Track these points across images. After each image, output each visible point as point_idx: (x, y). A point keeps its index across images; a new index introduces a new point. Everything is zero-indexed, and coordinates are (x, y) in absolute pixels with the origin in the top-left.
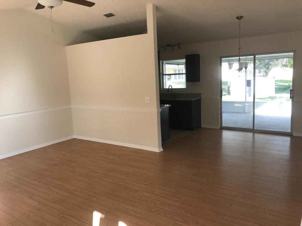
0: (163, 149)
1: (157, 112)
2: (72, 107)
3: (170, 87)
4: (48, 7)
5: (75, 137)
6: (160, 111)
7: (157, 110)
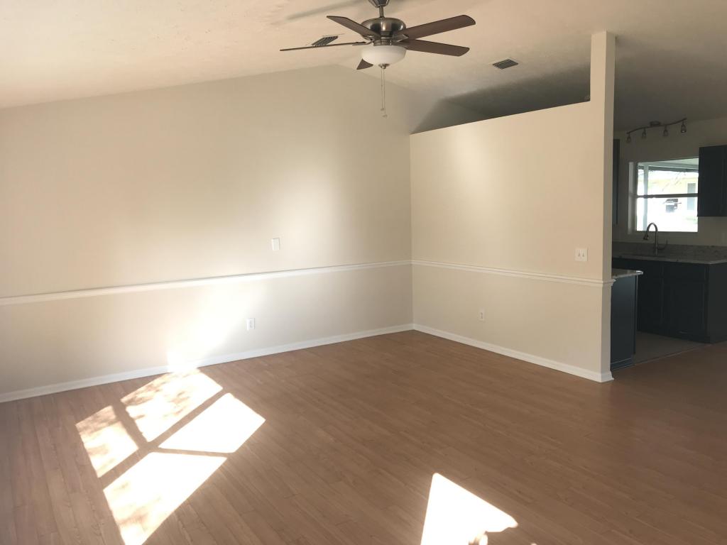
0: (613, 376)
1: (602, 285)
2: (413, 263)
3: (652, 229)
4: (379, 65)
5: (415, 327)
6: (612, 285)
7: (603, 280)
